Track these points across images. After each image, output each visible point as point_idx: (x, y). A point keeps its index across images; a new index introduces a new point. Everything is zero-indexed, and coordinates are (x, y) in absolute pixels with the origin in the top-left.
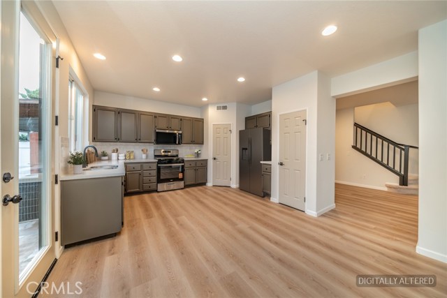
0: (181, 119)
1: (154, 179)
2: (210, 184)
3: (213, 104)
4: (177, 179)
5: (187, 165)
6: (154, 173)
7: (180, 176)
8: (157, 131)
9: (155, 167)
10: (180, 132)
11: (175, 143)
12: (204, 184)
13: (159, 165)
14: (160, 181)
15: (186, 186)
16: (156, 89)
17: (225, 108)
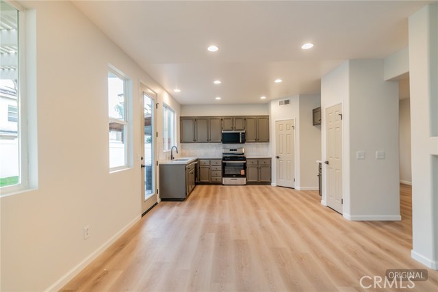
0: (244, 119)
1: (220, 173)
2: (274, 184)
3: (276, 100)
4: (239, 176)
5: (249, 163)
6: (220, 168)
7: (243, 172)
8: (223, 132)
9: (220, 163)
10: (244, 131)
11: (238, 142)
12: (269, 183)
13: (224, 162)
14: (224, 175)
15: (248, 183)
16: (218, 98)
17: (287, 102)
